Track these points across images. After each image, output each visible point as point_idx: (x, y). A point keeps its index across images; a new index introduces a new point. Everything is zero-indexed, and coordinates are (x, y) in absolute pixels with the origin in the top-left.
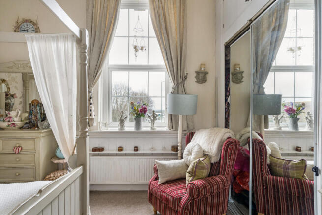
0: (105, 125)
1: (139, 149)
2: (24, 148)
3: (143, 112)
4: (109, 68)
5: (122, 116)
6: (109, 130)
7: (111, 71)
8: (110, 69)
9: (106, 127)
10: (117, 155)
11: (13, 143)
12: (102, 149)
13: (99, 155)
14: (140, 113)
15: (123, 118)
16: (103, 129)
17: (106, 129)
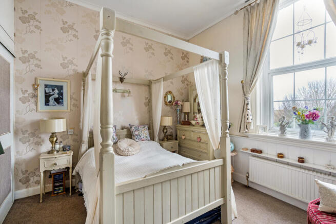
0: (264, 129)
1: (305, 161)
2: (202, 139)
3: (311, 119)
4: (269, 74)
5: (282, 122)
6: (269, 134)
7: (272, 76)
8: (271, 74)
9: (265, 131)
10: (276, 161)
11: (197, 135)
12: (261, 152)
13: (258, 157)
14: (307, 120)
15: (284, 123)
16: (261, 133)
17: (264, 133)
